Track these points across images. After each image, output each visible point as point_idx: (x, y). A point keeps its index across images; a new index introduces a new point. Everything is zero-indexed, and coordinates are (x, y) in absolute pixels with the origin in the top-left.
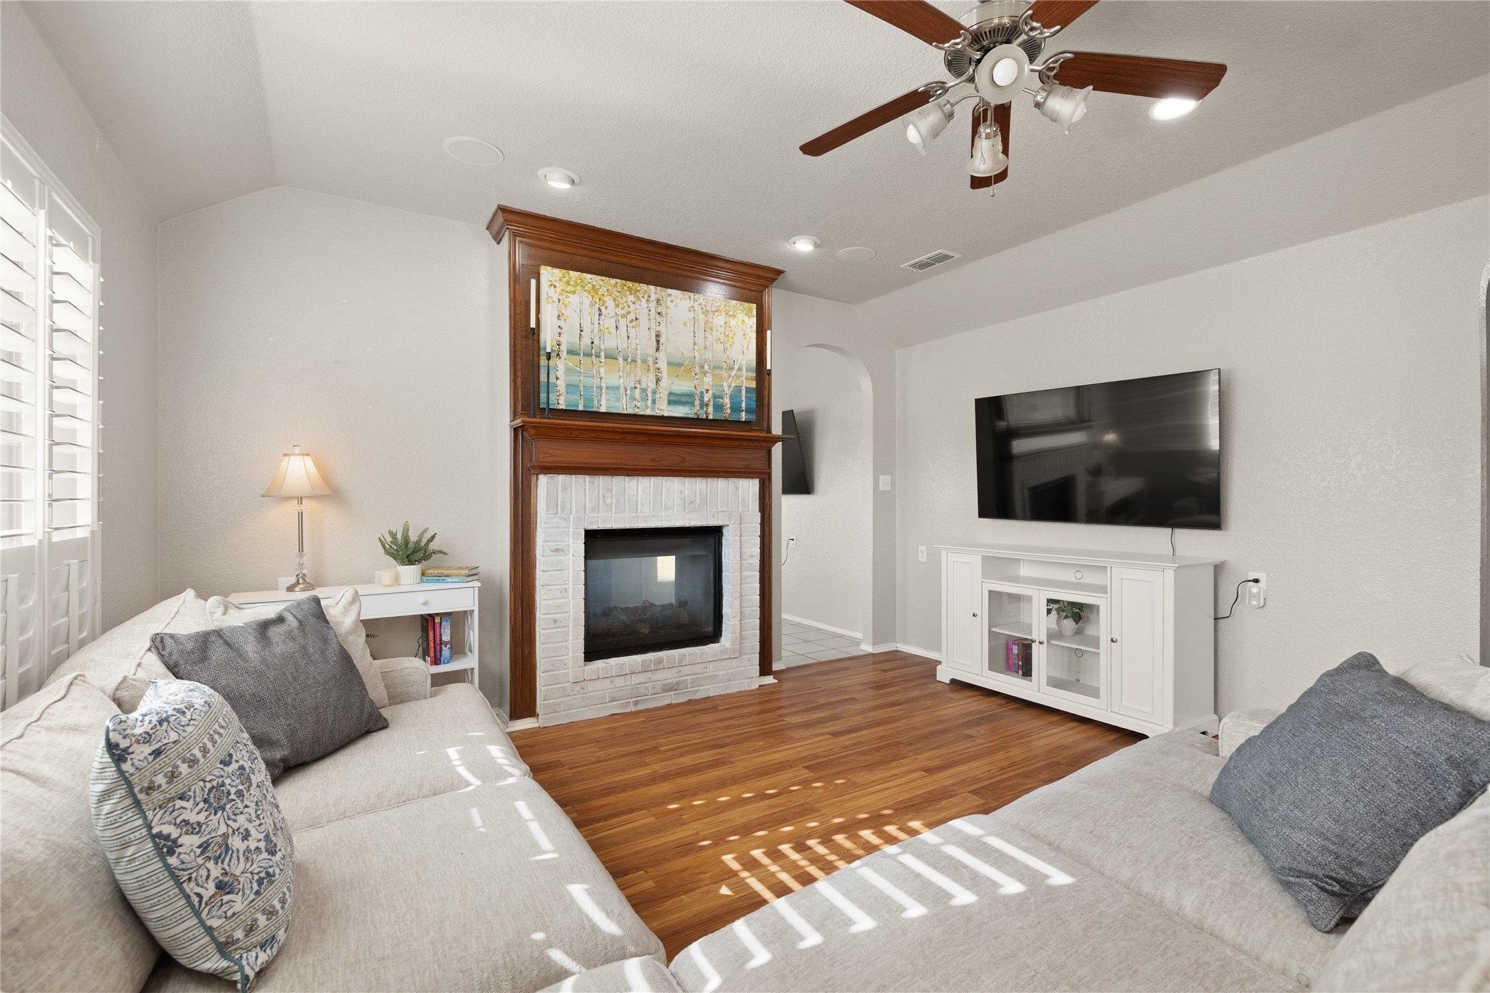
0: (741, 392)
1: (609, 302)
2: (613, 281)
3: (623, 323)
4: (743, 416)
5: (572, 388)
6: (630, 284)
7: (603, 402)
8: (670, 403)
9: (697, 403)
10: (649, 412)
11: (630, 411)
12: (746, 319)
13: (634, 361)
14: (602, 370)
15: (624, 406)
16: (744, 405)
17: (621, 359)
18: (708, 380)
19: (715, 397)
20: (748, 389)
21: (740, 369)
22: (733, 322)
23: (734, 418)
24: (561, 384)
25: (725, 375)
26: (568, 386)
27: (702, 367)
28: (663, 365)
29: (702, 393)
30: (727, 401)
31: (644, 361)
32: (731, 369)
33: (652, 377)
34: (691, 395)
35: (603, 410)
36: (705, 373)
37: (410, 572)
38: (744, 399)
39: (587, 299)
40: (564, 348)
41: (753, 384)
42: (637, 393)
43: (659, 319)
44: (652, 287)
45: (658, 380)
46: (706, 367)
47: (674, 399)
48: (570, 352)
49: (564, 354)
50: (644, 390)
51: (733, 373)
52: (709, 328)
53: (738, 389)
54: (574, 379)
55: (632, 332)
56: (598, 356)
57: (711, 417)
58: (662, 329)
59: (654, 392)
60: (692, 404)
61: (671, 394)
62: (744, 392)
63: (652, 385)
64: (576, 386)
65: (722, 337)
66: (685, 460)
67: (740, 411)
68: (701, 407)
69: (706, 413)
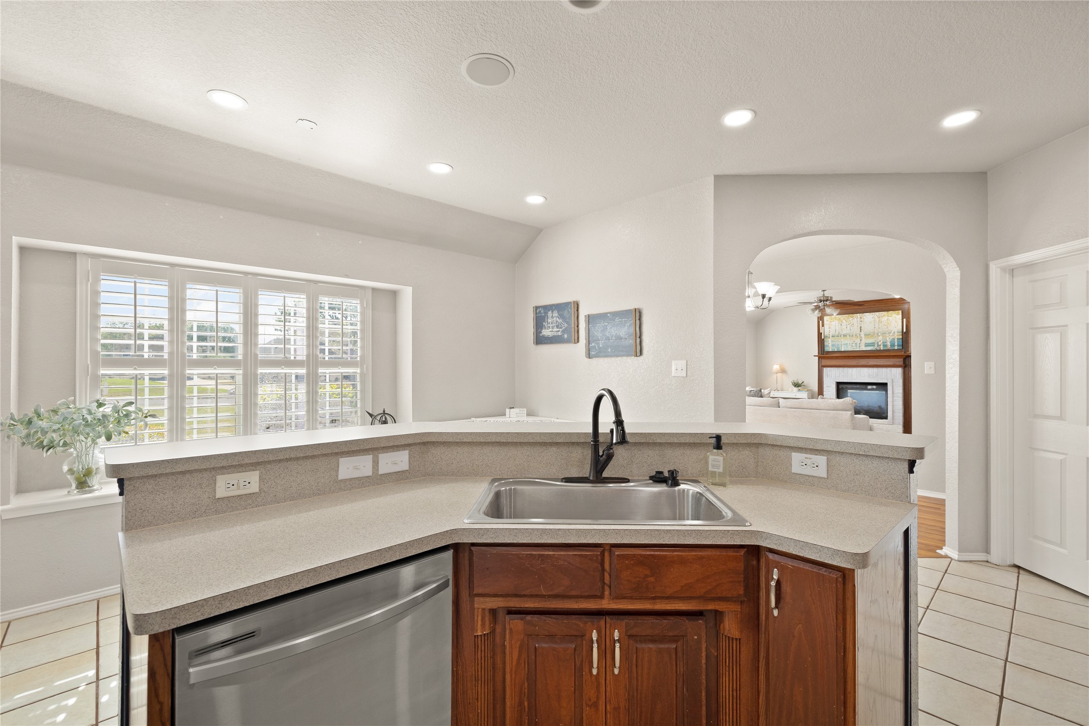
0: (894, 340)
1: (844, 321)
2: (845, 315)
3: (848, 326)
4: (896, 348)
5: (833, 345)
6: (851, 315)
7: (843, 348)
8: (865, 346)
9: (876, 345)
10: (858, 349)
11: (852, 350)
12: (897, 316)
13: (852, 336)
14: (842, 340)
15: (850, 349)
16: (896, 344)
17: (848, 336)
18: (880, 338)
19: (883, 343)
20: (898, 339)
21: (894, 333)
22: (890, 318)
23: (892, 348)
24: (830, 345)
25: (887, 335)
26: (832, 345)
27: (878, 334)
28: (863, 336)
29: (878, 342)
30: (889, 344)
31: (856, 335)
32: (890, 333)
33: (859, 340)
34: (874, 343)
35: (843, 350)
36: (879, 336)
37: (795, 389)
38: (896, 342)
39: (837, 322)
40: (831, 336)
41: (901, 337)
42: (854, 345)
43: (861, 323)
44: (858, 314)
45: (861, 340)
46: (879, 334)
47: (867, 345)
48: (832, 336)
49: (831, 337)
50: (856, 344)
51: (891, 334)
52: (880, 322)
53: (894, 339)
54: (834, 343)
55: (852, 328)
56: (841, 336)
57: (882, 349)
58: (862, 325)
59: (860, 344)
60: (874, 346)
61: (866, 344)
62: (896, 340)
63: (859, 342)
64: (834, 345)
65: (886, 324)
66: (868, 363)
67: (894, 346)
68: (878, 346)
69: (880, 348)
